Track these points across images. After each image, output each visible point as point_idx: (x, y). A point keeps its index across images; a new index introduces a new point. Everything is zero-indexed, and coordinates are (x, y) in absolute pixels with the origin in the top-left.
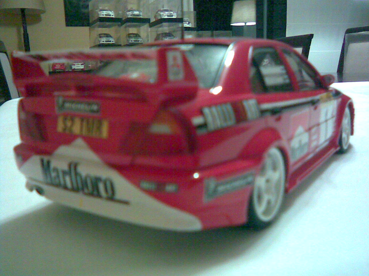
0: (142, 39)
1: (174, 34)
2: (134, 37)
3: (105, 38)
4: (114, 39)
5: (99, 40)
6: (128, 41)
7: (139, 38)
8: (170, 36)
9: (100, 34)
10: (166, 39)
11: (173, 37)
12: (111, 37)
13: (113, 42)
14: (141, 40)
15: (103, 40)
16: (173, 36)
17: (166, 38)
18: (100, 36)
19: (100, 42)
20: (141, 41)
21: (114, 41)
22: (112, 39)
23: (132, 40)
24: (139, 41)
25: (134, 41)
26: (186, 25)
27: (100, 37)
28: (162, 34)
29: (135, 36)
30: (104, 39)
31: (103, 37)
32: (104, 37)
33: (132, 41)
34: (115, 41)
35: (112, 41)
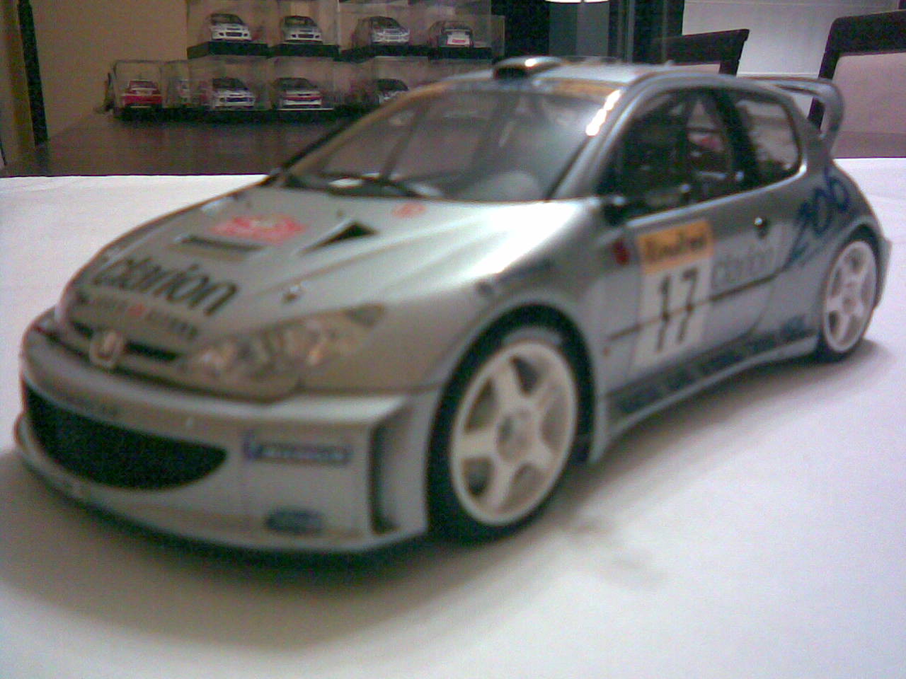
0: (321, 31)
1: (401, 22)
2: (300, 25)
3: (225, 26)
4: (249, 29)
5: (210, 31)
6: (284, 34)
7: (313, 28)
8: (390, 26)
9: (213, 15)
10: (380, 34)
11: (395, 30)
12: (240, 22)
13: (247, 37)
14: (318, 33)
15: (222, 32)
16: (398, 26)
17: (381, 31)
18: (215, 19)
19: (212, 34)
20: (317, 37)
21: (249, 34)
22: (244, 29)
23: (295, 34)
24: (312, 36)
25: (301, 36)
27: (214, 23)
28: (372, 20)
29: (303, 22)
30: (223, 28)
31: (220, 22)
32: (224, 22)
33: (294, 36)
34: (251, 35)
35: (245, 33)
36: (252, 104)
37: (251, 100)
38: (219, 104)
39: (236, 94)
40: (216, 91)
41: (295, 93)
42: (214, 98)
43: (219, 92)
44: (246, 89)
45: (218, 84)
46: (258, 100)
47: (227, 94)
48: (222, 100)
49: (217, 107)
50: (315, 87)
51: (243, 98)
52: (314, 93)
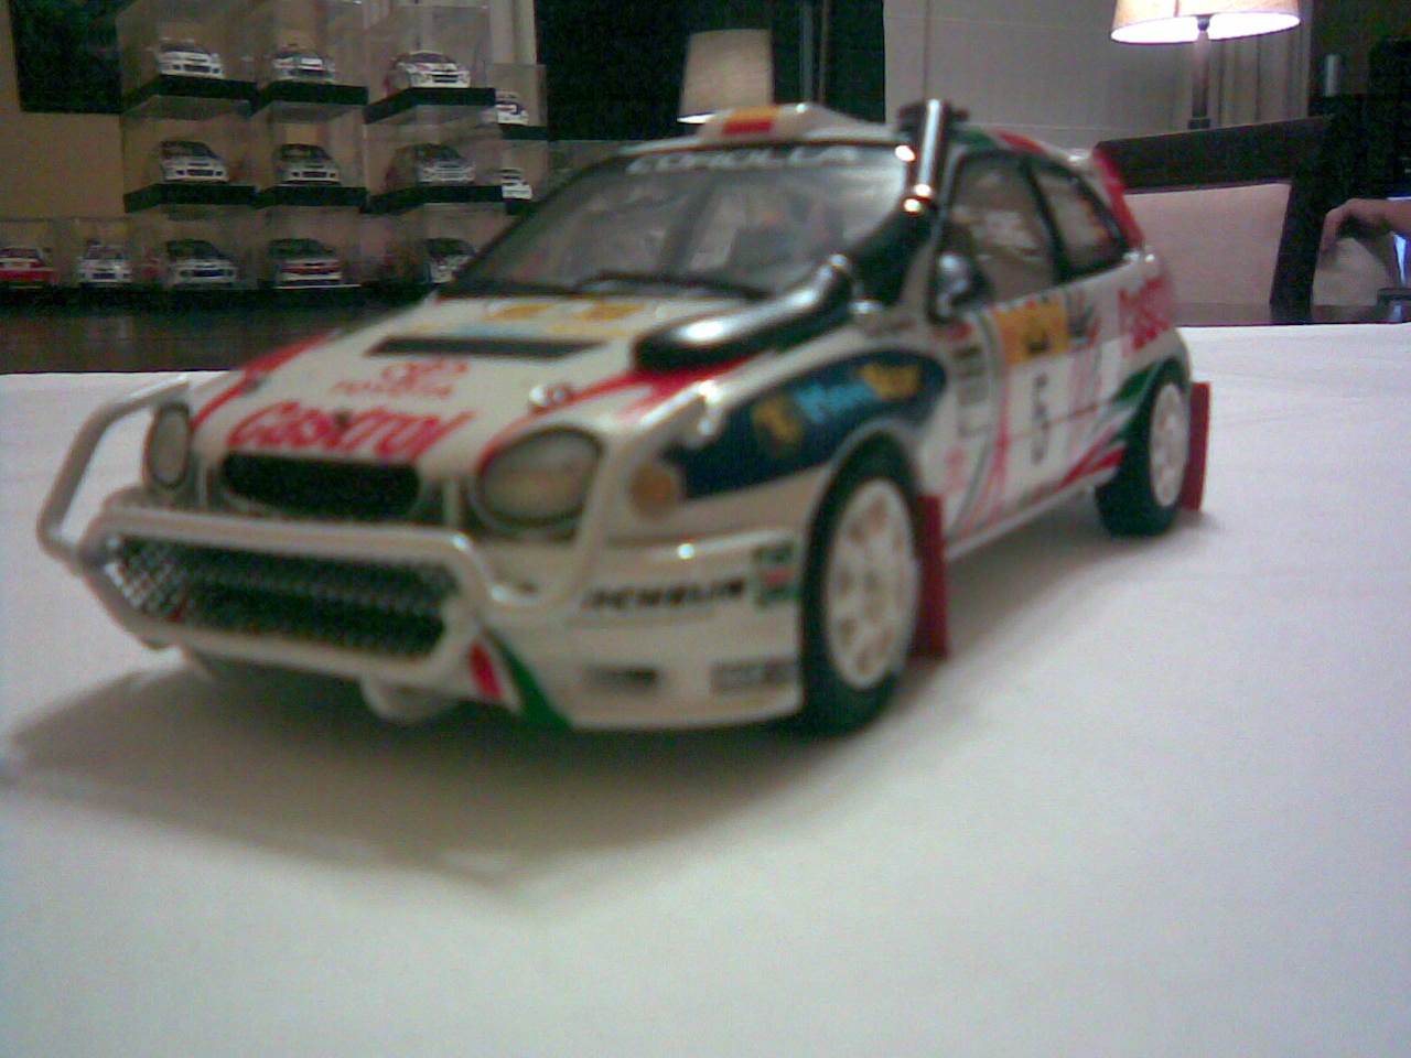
0: (337, 167)
1: (460, 151)
2: (305, 157)
3: (187, 160)
4: (225, 165)
5: (162, 168)
6: (280, 171)
7: (325, 163)
8: (445, 158)
9: (165, 144)
10: (430, 170)
11: (453, 163)
12: (211, 155)
13: (220, 178)
14: (333, 171)
15: (180, 169)
16: (457, 157)
17: (431, 165)
18: (169, 149)
19: (164, 173)
20: (332, 175)
21: (225, 173)
22: (215, 165)
23: (297, 172)
24: (324, 174)
25: (306, 174)
26: (506, 117)
27: (168, 155)
28: (416, 149)
29: (309, 153)
30: (181, 164)
31: (178, 154)
32: (185, 155)
33: (296, 174)
34: (228, 174)
35: (216, 171)
36: (232, 279)
37: (230, 273)
38: (178, 279)
39: (206, 265)
40: (175, 260)
41: (300, 262)
42: (169, 269)
43: (179, 263)
44: (221, 256)
45: (175, 250)
46: (241, 275)
47: (192, 264)
48: (184, 273)
49: (176, 286)
50: (330, 253)
51: (216, 271)
52: (329, 262)
